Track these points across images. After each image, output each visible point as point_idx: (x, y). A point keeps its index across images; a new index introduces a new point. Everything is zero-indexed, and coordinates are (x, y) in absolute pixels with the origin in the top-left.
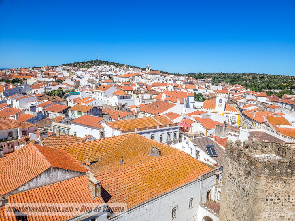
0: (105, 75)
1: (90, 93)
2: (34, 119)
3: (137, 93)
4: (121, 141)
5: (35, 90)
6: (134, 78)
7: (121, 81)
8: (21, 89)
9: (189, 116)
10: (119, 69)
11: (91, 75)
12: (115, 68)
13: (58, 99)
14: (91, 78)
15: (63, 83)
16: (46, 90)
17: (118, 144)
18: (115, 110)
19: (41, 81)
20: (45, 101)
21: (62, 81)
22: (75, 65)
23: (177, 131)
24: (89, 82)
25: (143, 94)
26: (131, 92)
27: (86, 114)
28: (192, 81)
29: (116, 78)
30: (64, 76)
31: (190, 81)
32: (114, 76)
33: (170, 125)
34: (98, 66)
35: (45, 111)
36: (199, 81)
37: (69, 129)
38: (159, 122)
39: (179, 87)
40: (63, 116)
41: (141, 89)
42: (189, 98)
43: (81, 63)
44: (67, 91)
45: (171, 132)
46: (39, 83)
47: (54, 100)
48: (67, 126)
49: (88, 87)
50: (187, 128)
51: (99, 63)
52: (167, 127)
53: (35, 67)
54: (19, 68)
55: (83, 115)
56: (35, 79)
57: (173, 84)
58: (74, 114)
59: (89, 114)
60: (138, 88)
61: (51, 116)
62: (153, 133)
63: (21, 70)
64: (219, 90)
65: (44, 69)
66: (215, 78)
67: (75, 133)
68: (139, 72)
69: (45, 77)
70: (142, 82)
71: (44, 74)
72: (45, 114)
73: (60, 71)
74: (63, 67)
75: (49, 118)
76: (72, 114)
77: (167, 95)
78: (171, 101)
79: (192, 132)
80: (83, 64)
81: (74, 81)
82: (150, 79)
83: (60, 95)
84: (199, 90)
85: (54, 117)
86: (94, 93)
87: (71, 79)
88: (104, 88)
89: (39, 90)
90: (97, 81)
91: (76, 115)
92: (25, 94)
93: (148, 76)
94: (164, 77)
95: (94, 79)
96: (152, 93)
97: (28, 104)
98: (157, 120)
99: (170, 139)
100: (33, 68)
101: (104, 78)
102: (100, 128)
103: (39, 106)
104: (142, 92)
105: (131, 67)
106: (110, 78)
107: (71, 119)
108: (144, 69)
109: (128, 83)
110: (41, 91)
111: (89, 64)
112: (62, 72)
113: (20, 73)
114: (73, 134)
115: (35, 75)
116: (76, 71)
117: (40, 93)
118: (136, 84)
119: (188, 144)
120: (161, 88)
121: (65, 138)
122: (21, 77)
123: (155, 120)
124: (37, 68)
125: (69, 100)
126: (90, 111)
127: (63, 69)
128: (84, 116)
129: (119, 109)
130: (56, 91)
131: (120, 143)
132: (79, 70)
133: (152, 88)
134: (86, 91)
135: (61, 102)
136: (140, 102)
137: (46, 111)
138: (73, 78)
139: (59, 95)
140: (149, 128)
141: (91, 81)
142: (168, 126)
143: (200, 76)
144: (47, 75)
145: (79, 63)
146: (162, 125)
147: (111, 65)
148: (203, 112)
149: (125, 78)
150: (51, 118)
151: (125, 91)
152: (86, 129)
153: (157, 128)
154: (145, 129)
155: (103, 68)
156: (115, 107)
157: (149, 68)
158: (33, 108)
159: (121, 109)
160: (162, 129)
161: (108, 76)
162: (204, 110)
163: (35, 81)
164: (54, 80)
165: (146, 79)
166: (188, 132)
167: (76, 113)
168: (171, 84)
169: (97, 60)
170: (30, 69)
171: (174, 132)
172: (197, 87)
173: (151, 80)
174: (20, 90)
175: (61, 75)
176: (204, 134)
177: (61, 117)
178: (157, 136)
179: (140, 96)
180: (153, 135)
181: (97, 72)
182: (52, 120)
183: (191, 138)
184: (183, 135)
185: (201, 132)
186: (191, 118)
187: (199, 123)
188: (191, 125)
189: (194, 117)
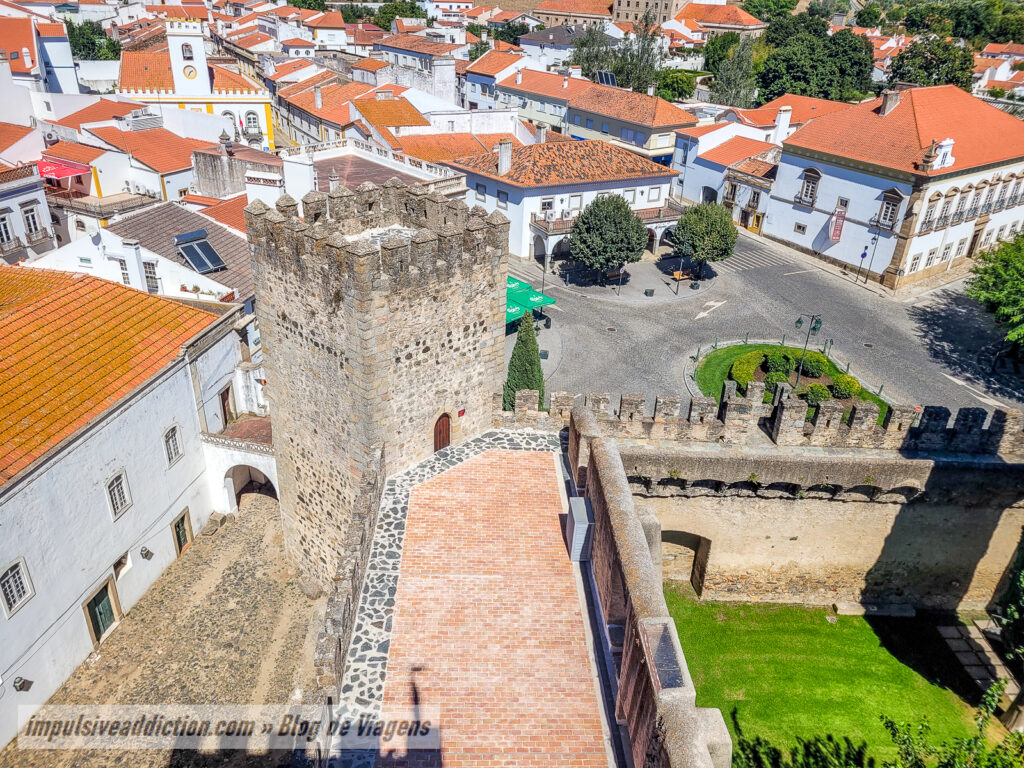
9: (69, 129)
23: (35, 202)
42: (47, 45)
45: (7, 210)
50: (79, 180)
79: (104, 195)
84: (82, 7)
99: (11, 237)
119: (100, 246)
148: (128, 107)
166: (88, 195)
171: (22, 205)
176: (157, 196)
183: (106, 219)
184: (69, 214)
185: (141, 188)
186: (85, 138)
187: (123, 152)
188: (91, 164)
189: (93, 129)
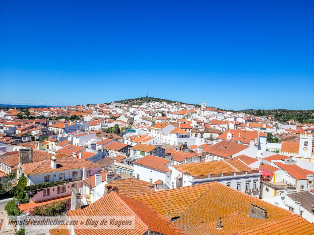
0: (158, 112)
1: (146, 131)
2: (94, 157)
3: (196, 131)
4: (203, 192)
5: (92, 127)
6: (190, 115)
7: (175, 119)
8: (79, 125)
9: (267, 161)
10: (171, 105)
11: (145, 112)
12: (166, 104)
13: (116, 136)
14: (145, 115)
15: (117, 120)
16: (103, 127)
17: (200, 195)
18: (177, 150)
19: (97, 118)
20: (104, 138)
21: (116, 117)
22: (126, 102)
23: (257, 180)
24: (143, 119)
25: (203, 132)
26: (189, 130)
27: (149, 154)
28: (255, 119)
29: (170, 115)
30: (117, 113)
31: (253, 119)
32: (168, 112)
33: (249, 172)
34: (149, 103)
35: (104, 149)
36: (262, 118)
37: (132, 171)
38: (234, 168)
39: (241, 125)
40: (124, 155)
41: (200, 127)
42: (260, 138)
43: (131, 101)
44: (123, 129)
45: (250, 181)
46: (96, 120)
47: (112, 137)
48: (130, 167)
49: (143, 124)
50: (268, 176)
51: (149, 100)
52: (245, 174)
53: (89, 105)
54: (76, 105)
55: (145, 155)
56: (91, 116)
57: (233, 122)
58: (136, 154)
59: (153, 155)
60: (195, 126)
61: (112, 155)
62: (230, 181)
63: (78, 108)
64: (291, 129)
65: (98, 107)
66: (277, 115)
67: (139, 175)
68: (193, 109)
69: (100, 114)
70: (199, 119)
71: (99, 111)
72: (104, 152)
73: (113, 108)
74: (116, 104)
75: (109, 156)
76: (133, 154)
77: (233, 135)
78: (241, 141)
79: (275, 182)
80: (134, 101)
81: (128, 118)
82: (206, 116)
83: (117, 132)
84: (267, 129)
85: (115, 156)
86: (150, 130)
87: (125, 116)
88: (161, 125)
89: (95, 127)
90: (151, 118)
91: (138, 155)
92: (83, 130)
93: (203, 113)
94: (221, 114)
95: (148, 116)
96: (212, 132)
97: (88, 141)
98: (231, 165)
99: (249, 189)
100: (88, 105)
101: (158, 115)
102: (167, 172)
103: (99, 143)
104: (201, 130)
105: (183, 104)
106: (163, 115)
107: (133, 160)
108: (197, 106)
109: (184, 121)
110: (97, 128)
111: (139, 101)
112: (115, 109)
113: (77, 110)
114: (136, 177)
115: (90, 112)
116: (128, 108)
117: (98, 130)
118: (193, 122)
120: (222, 126)
121: (132, 182)
122: (78, 114)
123: (229, 164)
124: (91, 106)
125: (125, 138)
126: (154, 151)
127: (115, 106)
128: (147, 156)
129: (181, 149)
130: (113, 128)
131: (201, 194)
132: (131, 107)
133: (212, 126)
134: (141, 128)
135: (118, 140)
136: (202, 141)
137: (106, 150)
138: (127, 115)
139: (115, 132)
140: (225, 174)
141: (146, 118)
142: (247, 172)
143: (260, 113)
144: (101, 112)
145: (129, 100)
146: (239, 171)
147: (163, 102)
148: (286, 157)
149: (179, 115)
150: (111, 157)
151: (182, 128)
152: (151, 171)
153: (233, 175)
154: (220, 175)
155: (155, 105)
156: (176, 147)
157: (205, 105)
158: (93, 146)
159: (183, 149)
160: (239, 176)
161: (161, 113)
162: (286, 154)
163: (92, 118)
164: (108, 117)
165: (202, 116)
166: (270, 181)
167: (138, 153)
168: (232, 122)
169: (147, 97)
170: (86, 106)
171: (254, 181)
172: (265, 126)
173: (208, 117)
174: (78, 127)
175: (115, 112)
176: (293, 186)
177: (122, 156)
178: (233, 184)
179: (199, 135)
180: (229, 184)
181: (150, 109)
182: (113, 159)
183: (276, 190)
184: (265, 186)
185: (288, 182)
186: (272, 164)
187: (284, 170)
188: (274, 172)
189: (275, 162)
